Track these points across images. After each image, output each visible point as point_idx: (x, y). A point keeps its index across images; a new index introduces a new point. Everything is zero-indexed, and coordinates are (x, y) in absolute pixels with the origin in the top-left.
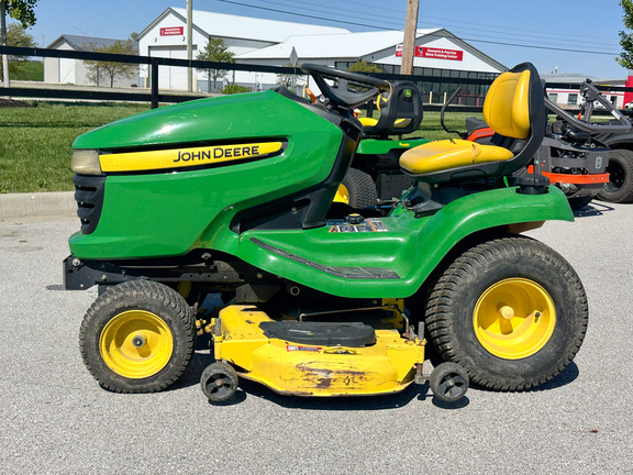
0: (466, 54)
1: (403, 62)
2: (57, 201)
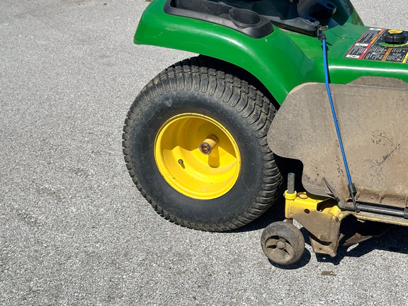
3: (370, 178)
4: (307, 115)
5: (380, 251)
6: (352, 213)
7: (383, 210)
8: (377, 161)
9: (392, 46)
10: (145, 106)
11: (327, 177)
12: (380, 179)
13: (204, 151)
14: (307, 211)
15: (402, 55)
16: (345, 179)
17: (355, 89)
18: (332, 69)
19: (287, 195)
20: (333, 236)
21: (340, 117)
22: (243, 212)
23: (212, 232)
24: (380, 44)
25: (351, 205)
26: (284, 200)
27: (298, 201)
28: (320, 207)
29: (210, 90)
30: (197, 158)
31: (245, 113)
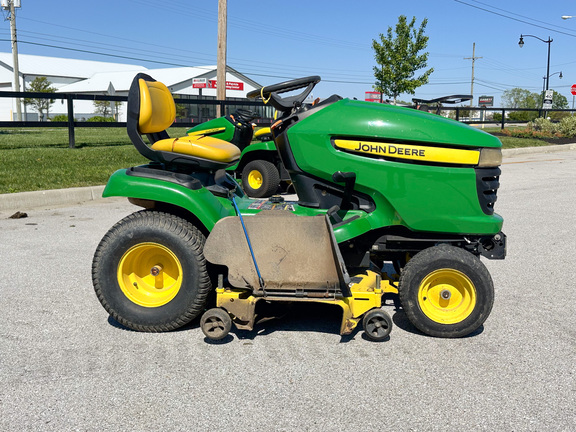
0: (246, 85)
1: (218, 92)
2: (60, 195)
3: (272, 273)
4: (228, 236)
6: (263, 297)
8: (276, 263)
10: (112, 240)
11: (244, 275)
12: (279, 273)
13: (154, 274)
14: (232, 300)
16: (257, 276)
19: (218, 290)
20: (250, 316)
25: (261, 292)
26: (216, 293)
27: (225, 294)
28: (241, 297)
29: (161, 224)
31: (187, 239)
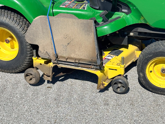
3: (63, 51)
4: (41, 28)
5: (71, 79)
6: (57, 64)
7: (67, 63)
8: (65, 45)
9: (78, 3)
11: (48, 51)
12: (66, 52)
13: (6, 42)
14: (41, 64)
15: (80, 6)
16: (54, 52)
17: (58, 18)
18: (55, 11)
19: (33, 58)
21: (53, 29)
22: (21, 65)
23: (11, 73)
24: (75, 2)
25: (56, 61)
26: (33, 60)
27: (38, 60)
28: (45, 63)
29: (5, 18)
30: (6, 45)
31: (18, 27)
